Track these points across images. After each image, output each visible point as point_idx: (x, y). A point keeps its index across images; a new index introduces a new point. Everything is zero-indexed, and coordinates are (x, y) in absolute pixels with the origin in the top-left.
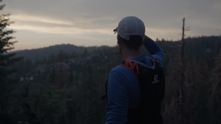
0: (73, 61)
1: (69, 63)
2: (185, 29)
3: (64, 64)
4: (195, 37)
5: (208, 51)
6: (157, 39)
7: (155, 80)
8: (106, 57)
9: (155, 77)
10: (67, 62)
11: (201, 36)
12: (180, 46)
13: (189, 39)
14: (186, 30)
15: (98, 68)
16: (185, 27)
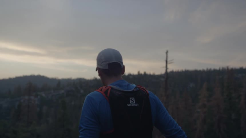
0: (44, 95)
1: (39, 97)
2: (168, 62)
3: (32, 97)
4: (178, 70)
5: (192, 85)
6: (139, 72)
7: (131, 103)
8: (82, 91)
9: (131, 100)
10: (36, 96)
11: (184, 70)
12: (163, 79)
13: (172, 72)
14: (170, 63)
15: (73, 103)
16: (168, 60)
